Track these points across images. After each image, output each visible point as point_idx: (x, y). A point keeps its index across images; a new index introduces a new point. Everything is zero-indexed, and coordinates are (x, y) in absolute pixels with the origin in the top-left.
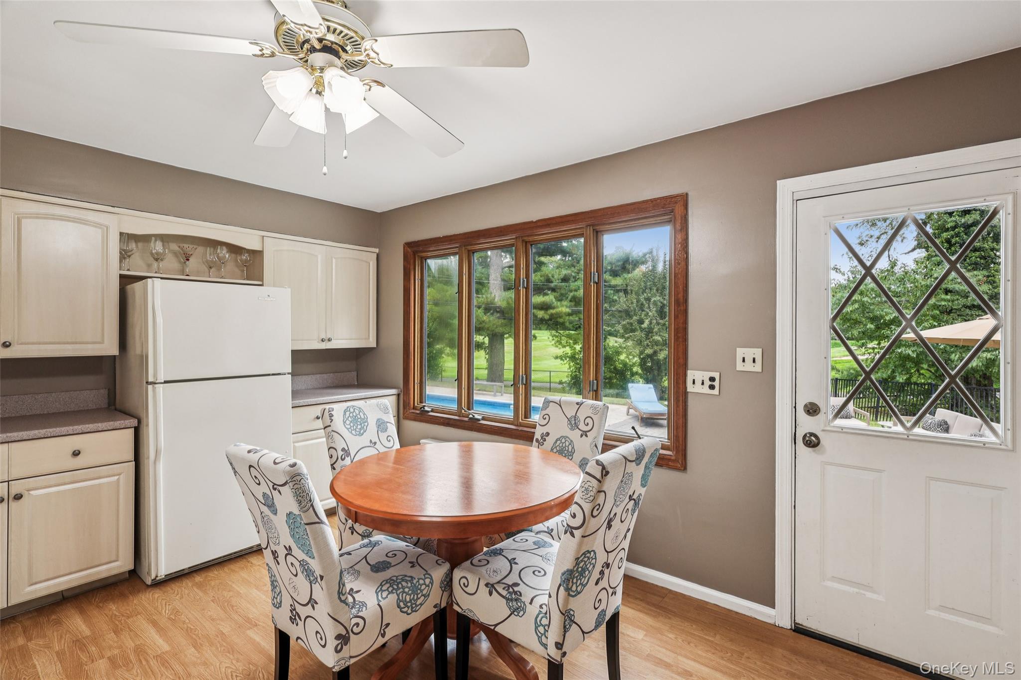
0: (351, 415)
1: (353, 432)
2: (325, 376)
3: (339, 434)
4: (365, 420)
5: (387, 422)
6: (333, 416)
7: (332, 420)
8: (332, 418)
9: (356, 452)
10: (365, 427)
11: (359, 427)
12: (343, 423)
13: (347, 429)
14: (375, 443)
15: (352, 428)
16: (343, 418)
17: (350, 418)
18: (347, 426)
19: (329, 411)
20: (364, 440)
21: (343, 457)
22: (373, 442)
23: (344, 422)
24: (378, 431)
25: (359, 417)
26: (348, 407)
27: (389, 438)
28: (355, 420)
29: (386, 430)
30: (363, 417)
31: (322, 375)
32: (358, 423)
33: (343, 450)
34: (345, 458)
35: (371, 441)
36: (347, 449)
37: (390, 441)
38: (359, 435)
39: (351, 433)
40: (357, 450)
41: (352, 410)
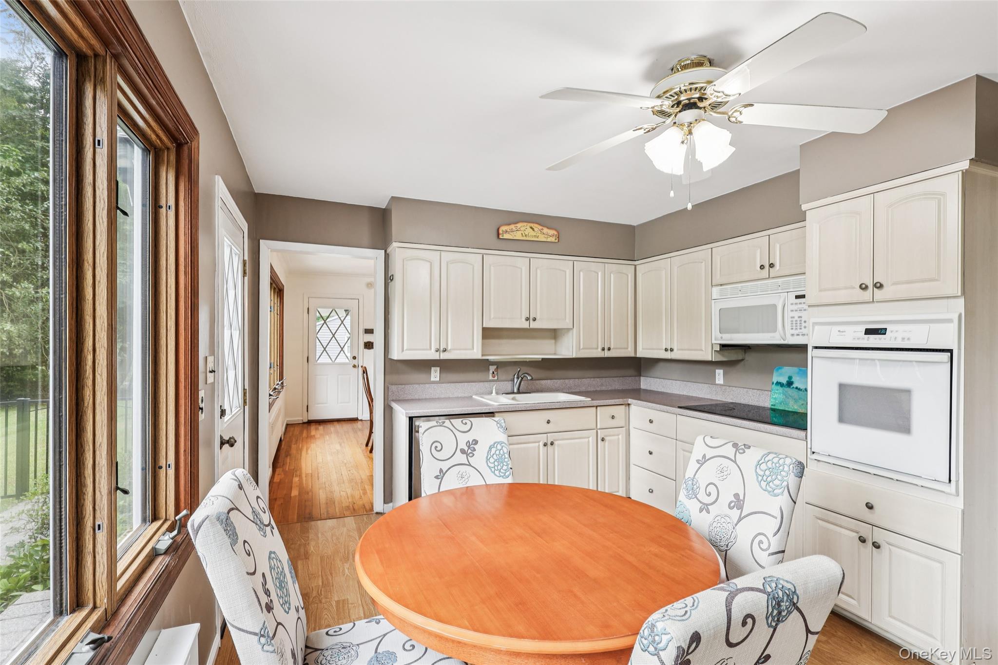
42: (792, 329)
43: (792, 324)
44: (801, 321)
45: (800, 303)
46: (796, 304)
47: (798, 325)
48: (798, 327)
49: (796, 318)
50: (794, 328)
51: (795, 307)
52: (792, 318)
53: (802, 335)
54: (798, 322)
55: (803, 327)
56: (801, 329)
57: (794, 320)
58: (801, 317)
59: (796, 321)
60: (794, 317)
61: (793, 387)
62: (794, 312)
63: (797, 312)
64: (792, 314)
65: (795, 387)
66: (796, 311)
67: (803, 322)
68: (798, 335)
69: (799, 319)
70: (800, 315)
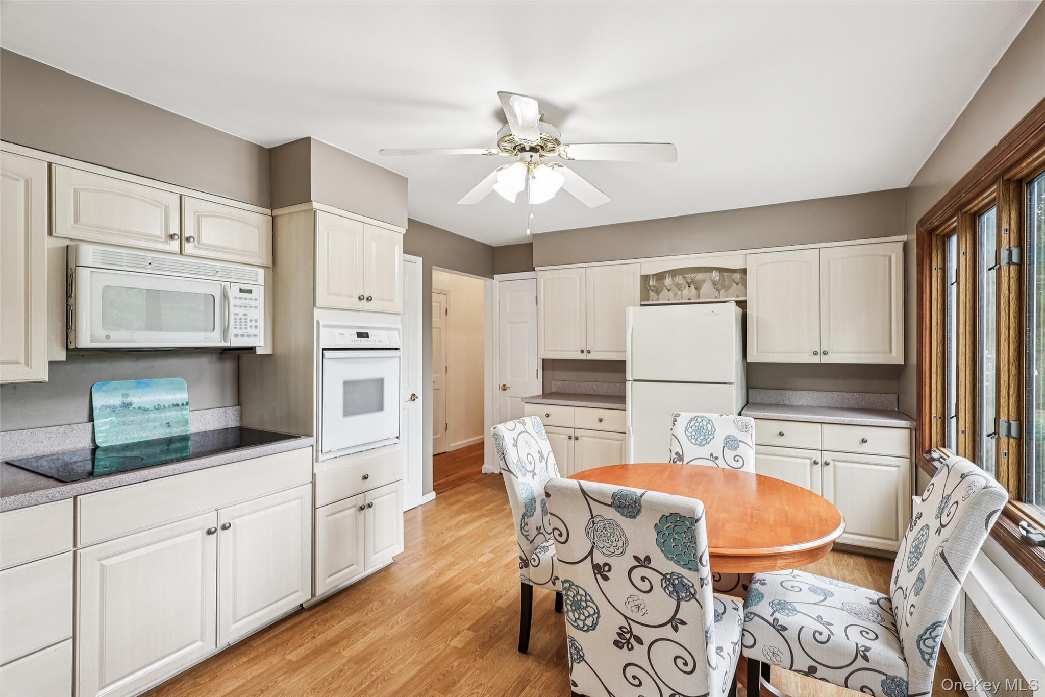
0: (697, 424)
1: (693, 441)
2: (846, 395)
3: (677, 438)
4: (712, 433)
5: (740, 441)
6: (676, 421)
7: (674, 425)
8: (675, 423)
9: (690, 459)
10: (709, 440)
11: (702, 437)
12: (684, 429)
13: (687, 436)
14: (717, 458)
15: (693, 437)
16: (686, 425)
17: (694, 427)
18: (687, 433)
19: (675, 416)
20: (705, 451)
21: (675, 460)
22: (714, 456)
23: (686, 429)
24: (724, 447)
25: (705, 428)
26: (696, 417)
27: (736, 459)
28: (699, 430)
29: (735, 449)
30: (709, 429)
31: (842, 394)
32: (702, 434)
33: (677, 453)
34: (676, 462)
35: (712, 455)
36: (681, 453)
37: (738, 461)
38: (698, 445)
39: (691, 441)
40: (692, 459)
41: (699, 420)
42: (236, 328)
43: (236, 322)
44: (246, 319)
45: (246, 299)
46: (241, 298)
47: (243, 324)
48: (243, 327)
49: (241, 316)
50: (238, 327)
51: (239, 302)
52: (235, 314)
53: (247, 336)
54: (243, 320)
55: (248, 327)
56: (246, 328)
57: (238, 317)
58: (246, 315)
59: (241, 319)
60: (238, 314)
61: (134, 408)
62: (238, 308)
63: (241, 308)
64: (237, 310)
65: (137, 407)
66: (241, 306)
67: (248, 320)
68: (243, 336)
69: (244, 317)
70: (245, 312)
